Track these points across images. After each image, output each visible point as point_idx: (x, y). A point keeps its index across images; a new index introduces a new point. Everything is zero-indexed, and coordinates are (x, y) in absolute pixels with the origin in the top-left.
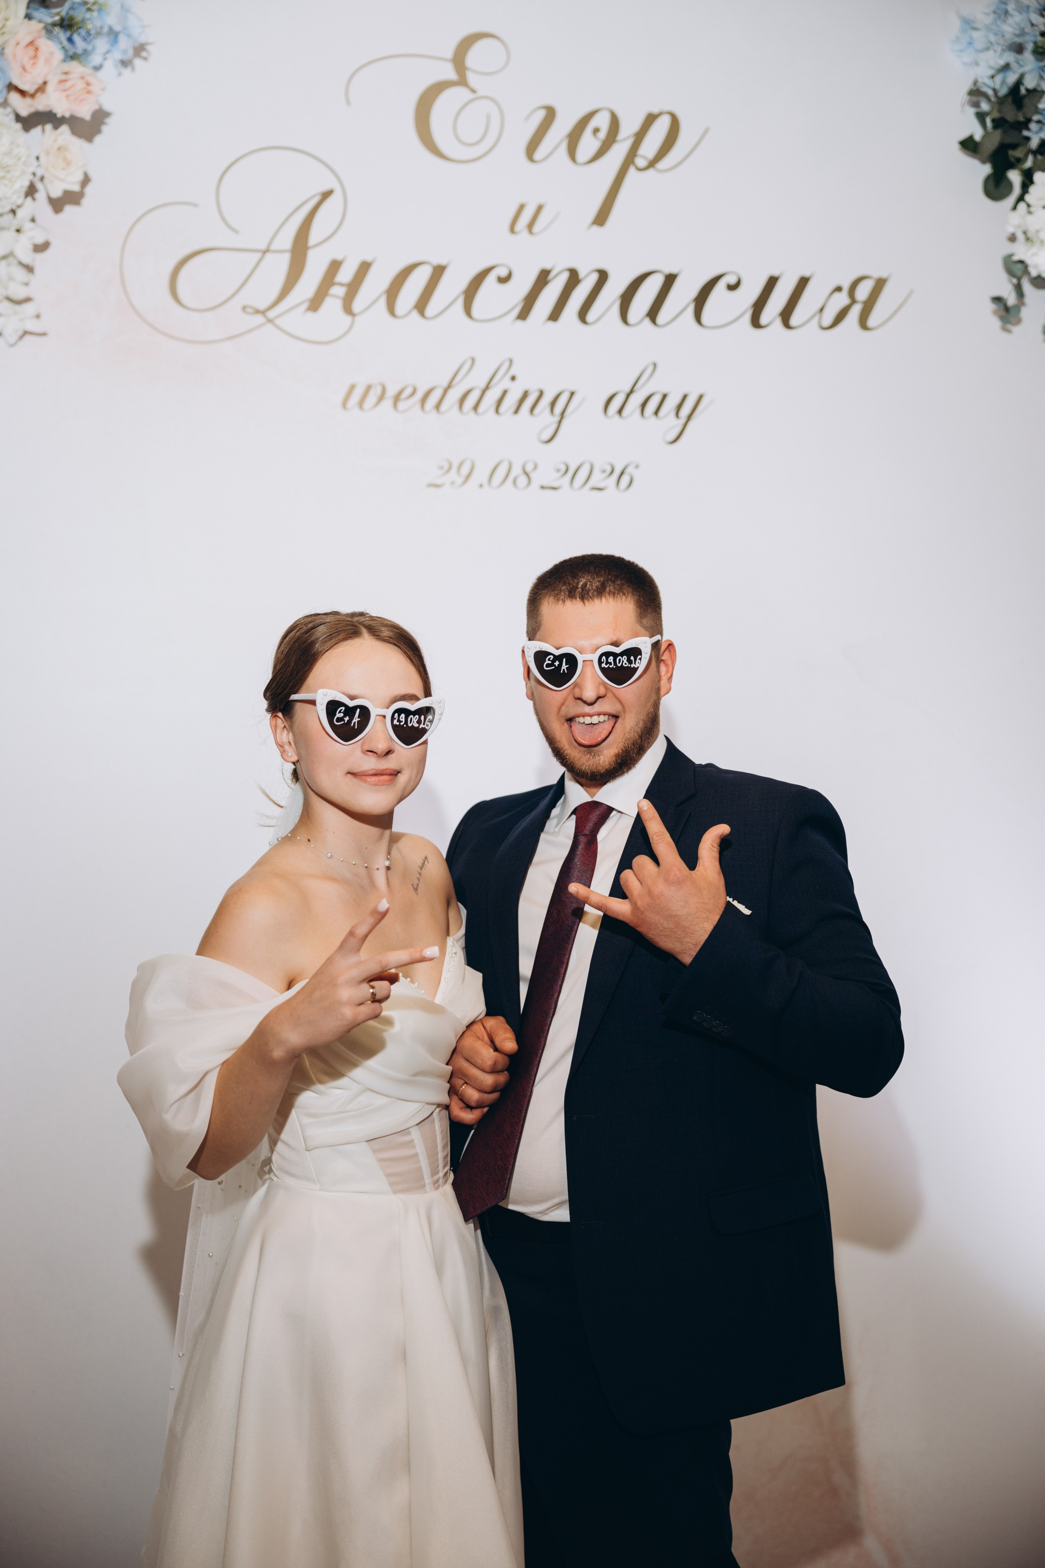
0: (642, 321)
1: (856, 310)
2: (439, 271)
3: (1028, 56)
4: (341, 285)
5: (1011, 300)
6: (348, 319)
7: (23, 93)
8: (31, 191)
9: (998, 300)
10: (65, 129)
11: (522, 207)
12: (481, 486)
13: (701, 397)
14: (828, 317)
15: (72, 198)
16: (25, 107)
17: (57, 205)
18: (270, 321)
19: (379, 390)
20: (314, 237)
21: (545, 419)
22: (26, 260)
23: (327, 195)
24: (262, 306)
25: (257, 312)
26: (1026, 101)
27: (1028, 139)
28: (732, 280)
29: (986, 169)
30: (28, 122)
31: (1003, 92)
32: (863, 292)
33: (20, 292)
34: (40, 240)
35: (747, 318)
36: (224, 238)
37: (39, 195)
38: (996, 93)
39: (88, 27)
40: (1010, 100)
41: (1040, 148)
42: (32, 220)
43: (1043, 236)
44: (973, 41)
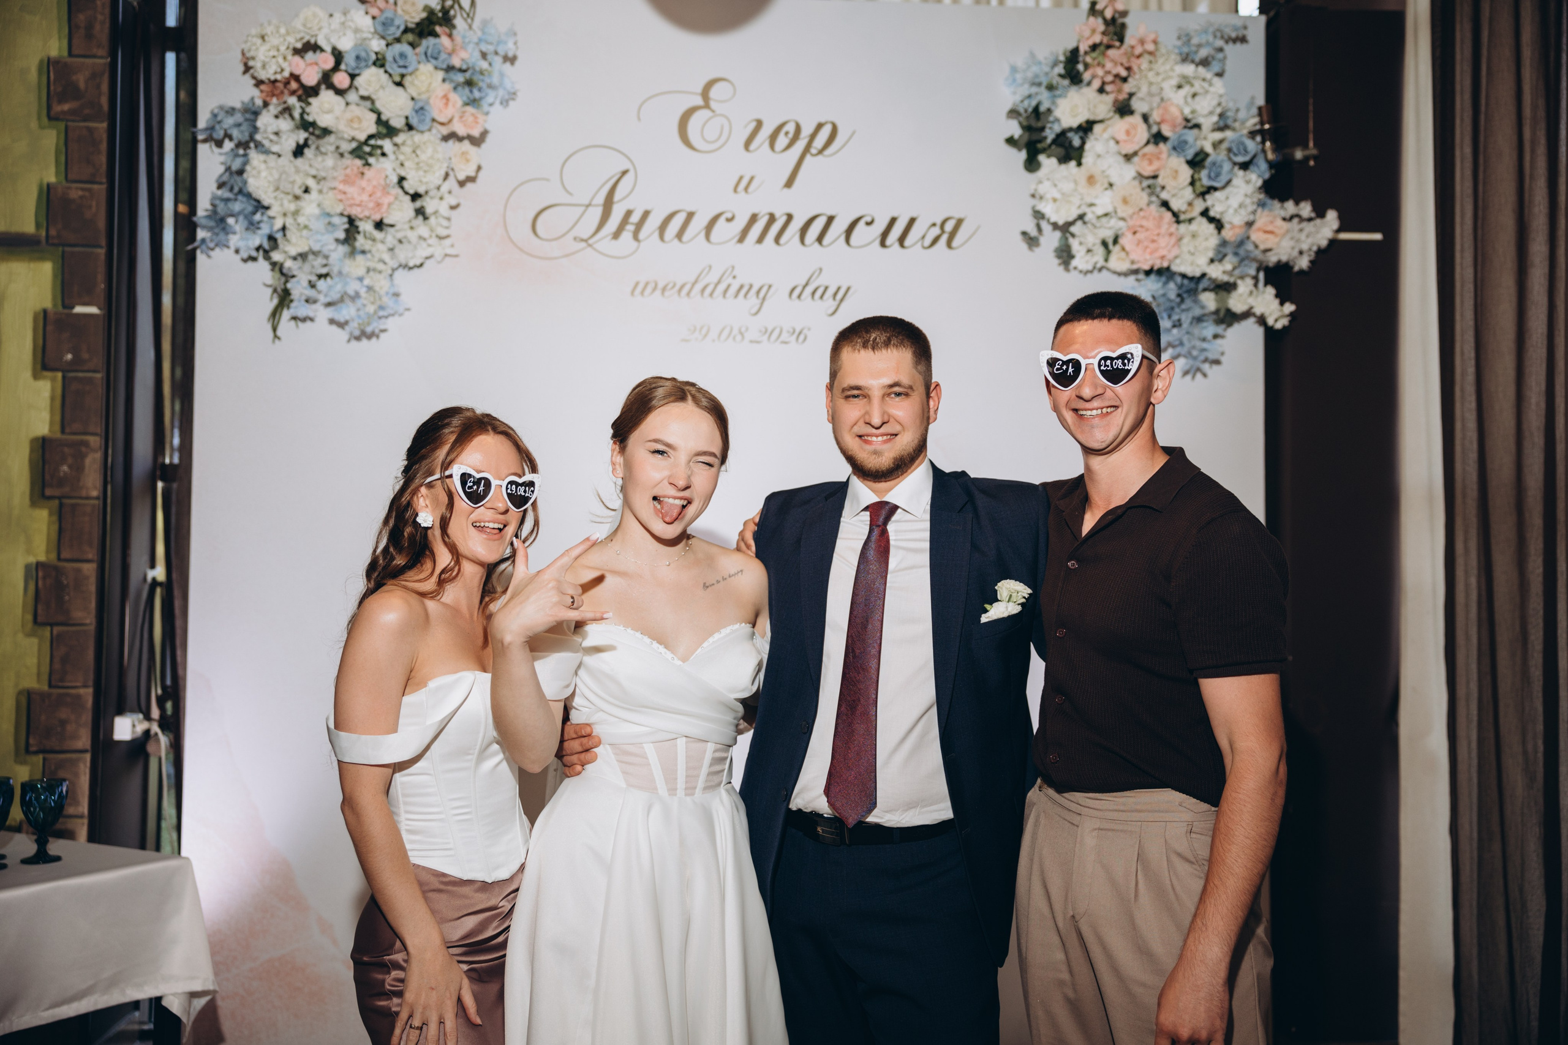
0: (812, 244)
1: (945, 237)
2: (690, 215)
3: (1043, 89)
4: (632, 224)
5: (1033, 232)
6: (635, 244)
7: (442, 124)
8: (446, 176)
9: (1024, 233)
10: (466, 142)
11: (741, 178)
12: (714, 341)
13: (848, 289)
14: (928, 241)
15: (471, 179)
16: (445, 131)
17: (462, 184)
18: (590, 245)
19: (653, 285)
20: (618, 196)
21: (753, 301)
22: (446, 215)
23: (625, 173)
24: (585, 237)
25: (582, 240)
26: (1042, 117)
27: (1045, 138)
28: (868, 219)
29: (1023, 155)
30: (446, 138)
31: (1030, 110)
32: (949, 227)
33: (443, 232)
34: (454, 203)
35: (878, 242)
36: (565, 198)
37: (451, 179)
38: (1026, 111)
39: (481, 84)
40: (1033, 115)
41: (1054, 142)
42: (450, 192)
43: (1048, 196)
44: (1014, 80)
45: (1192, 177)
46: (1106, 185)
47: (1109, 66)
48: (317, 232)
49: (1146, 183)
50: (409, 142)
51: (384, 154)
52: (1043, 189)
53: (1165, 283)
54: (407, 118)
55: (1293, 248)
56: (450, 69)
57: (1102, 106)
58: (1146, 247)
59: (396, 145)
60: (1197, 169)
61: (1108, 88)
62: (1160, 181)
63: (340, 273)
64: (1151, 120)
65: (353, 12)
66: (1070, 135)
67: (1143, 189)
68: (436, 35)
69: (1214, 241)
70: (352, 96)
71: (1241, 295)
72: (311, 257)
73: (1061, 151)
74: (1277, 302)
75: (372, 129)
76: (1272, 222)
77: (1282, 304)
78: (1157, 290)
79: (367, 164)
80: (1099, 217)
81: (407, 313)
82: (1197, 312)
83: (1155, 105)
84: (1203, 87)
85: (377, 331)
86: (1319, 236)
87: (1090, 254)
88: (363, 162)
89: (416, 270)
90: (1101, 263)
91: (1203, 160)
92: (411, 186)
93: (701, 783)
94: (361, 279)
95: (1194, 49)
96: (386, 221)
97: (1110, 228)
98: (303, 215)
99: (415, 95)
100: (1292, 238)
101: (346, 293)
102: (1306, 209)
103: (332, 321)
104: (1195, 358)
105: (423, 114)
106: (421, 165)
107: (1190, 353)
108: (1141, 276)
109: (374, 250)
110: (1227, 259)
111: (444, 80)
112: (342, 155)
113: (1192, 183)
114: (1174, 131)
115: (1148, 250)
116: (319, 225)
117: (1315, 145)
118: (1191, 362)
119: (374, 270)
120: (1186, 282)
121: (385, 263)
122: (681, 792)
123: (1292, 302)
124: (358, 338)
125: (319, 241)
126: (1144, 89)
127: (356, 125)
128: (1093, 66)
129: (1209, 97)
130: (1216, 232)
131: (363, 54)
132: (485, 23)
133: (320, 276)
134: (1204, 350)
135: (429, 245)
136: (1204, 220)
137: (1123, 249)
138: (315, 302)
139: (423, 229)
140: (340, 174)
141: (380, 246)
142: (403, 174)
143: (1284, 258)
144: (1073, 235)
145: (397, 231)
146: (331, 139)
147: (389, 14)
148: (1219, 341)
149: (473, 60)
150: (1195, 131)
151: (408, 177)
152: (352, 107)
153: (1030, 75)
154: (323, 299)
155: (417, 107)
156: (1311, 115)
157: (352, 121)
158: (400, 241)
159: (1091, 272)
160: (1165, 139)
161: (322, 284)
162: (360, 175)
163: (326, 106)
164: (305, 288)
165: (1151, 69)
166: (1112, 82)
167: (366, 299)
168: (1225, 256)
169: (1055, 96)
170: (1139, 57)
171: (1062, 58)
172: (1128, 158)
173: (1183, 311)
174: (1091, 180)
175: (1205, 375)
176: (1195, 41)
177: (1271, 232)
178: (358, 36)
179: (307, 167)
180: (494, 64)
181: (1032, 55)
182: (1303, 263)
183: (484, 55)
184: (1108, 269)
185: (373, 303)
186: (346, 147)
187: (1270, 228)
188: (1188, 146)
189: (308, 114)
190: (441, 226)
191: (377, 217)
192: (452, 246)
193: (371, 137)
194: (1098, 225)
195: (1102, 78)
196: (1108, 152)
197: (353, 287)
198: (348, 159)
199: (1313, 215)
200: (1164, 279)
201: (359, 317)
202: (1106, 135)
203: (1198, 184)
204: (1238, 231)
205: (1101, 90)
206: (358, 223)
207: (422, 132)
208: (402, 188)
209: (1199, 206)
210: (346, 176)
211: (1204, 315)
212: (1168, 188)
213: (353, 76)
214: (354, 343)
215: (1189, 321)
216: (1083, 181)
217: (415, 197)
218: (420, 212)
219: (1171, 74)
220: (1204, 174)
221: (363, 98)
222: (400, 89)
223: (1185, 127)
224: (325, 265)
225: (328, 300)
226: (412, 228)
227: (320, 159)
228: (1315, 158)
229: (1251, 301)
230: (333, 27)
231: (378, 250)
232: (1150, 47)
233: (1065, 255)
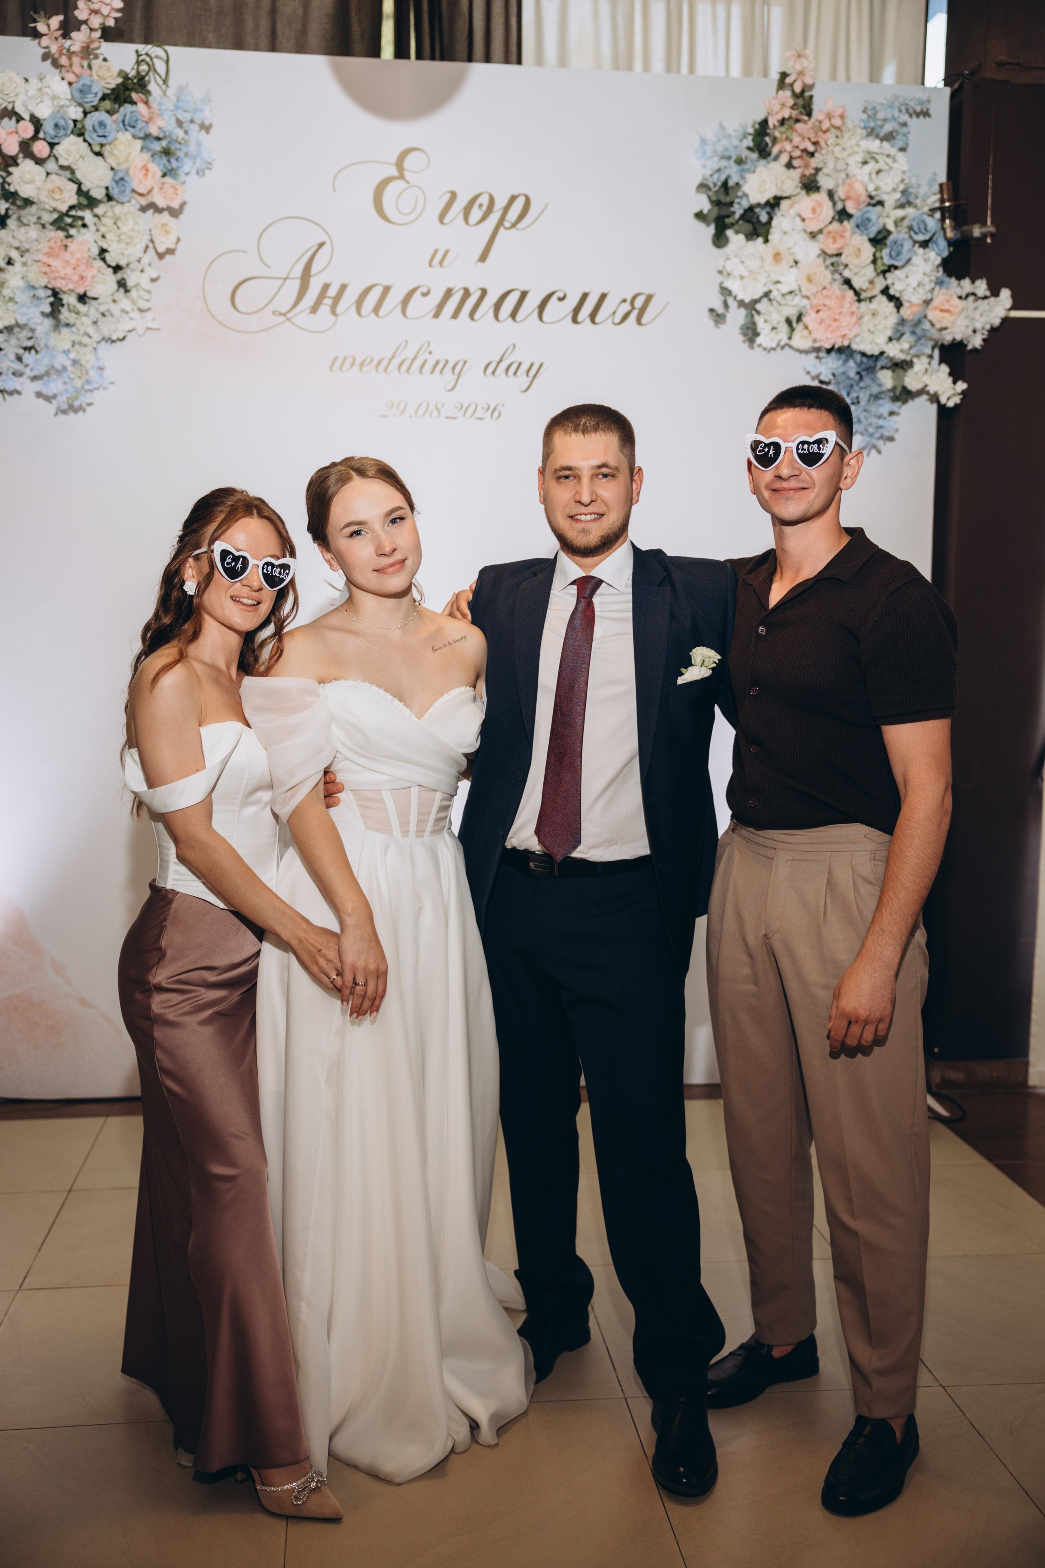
0: (507, 319)
1: (635, 313)
2: (387, 289)
3: (732, 162)
4: (330, 298)
5: (720, 310)
6: (333, 318)
7: (141, 195)
8: (147, 248)
9: (712, 310)
10: (166, 213)
11: (436, 251)
12: (411, 416)
13: (541, 365)
14: (618, 318)
15: (170, 251)
16: (144, 202)
17: (161, 256)
18: (288, 319)
19: (351, 360)
20: (314, 270)
21: (449, 377)
22: (147, 287)
23: (321, 245)
24: (284, 311)
25: (281, 314)
26: (731, 191)
27: (734, 213)
28: (561, 295)
29: (712, 230)
30: (143, 209)
31: (719, 184)
32: (639, 303)
33: (144, 305)
34: (154, 276)
35: (570, 318)
36: (262, 271)
37: (151, 250)
38: (715, 185)
39: (179, 154)
40: (722, 190)
41: (742, 217)
42: (150, 265)
43: (736, 273)
44: (704, 153)
45: (874, 255)
46: (792, 263)
47: (796, 140)
48: (23, 305)
49: (829, 261)
50: (110, 214)
51: (84, 226)
52: (729, 266)
53: (846, 361)
54: (107, 188)
55: (967, 327)
56: (147, 137)
57: (790, 182)
58: (829, 326)
59: (96, 216)
60: (879, 247)
61: (796, 163)
62: (843, 259)
63: (47, 347)
64: (836, 197)
65: (48, 77)
66: (757, 210)
67: (827, 267)
68: (134, 103)
69: (893, 319)
70: (51, 165)
71: (916, 373)
72: (16, 330)
73: (748, 227)
74: (951, 379)
75: (74, 200)
76: (948, 301)
77: (955, 382)
78: (837, 368)
79: (69, 236)
80: (783, 295)
81: (111, 386)
82: (875, 390)
83: (840, 181)
84: (887, 164)
85: (84, 405)
86: (993, 315)
87: (774, 331)
88: (65, 234)
89: (118, 343)
90: (785, 340)
91: (885, 238)
92: (111, 258)
93: (429, 827)
94: (66, 352)
95: (880, 123)
96: (89, 294)
97: (794, 306)
98: (8, 287)
99: (114, 165)
100: (966, 317)
101: (53, 367)
102: (981, 287)
103: (39, 395)
104: (871, 435)
105: (124, 185)
106: (122, 237)
107: (866, 430)
108: (822, 354)
109: (78, 323)
110: (904, 337)
111: (142, 148)
112: (44, 226)
113: (874, 262)
114: (857, 209)
115: (830, 329)
116: (23, 297)
117: (992, 222)
118: (867, 439)
119: (80, 343)
120: (865, 360)
121: (90, 337)
122: (412, 834)
123: (964, 381)
124: (64, 412)
125: (26, 314)
126: (831, 165)
127: (57, 196)
128: (782, 141)
129: (892, 173)
130: (895, 310)
131: (62, 122)
132: (181, 89)
133: (28, 349)
134: (881, 427)
135: (131, 319)
136: (884, 299)
137: (806, 327)
138: (21, 375)
139: (125, 303)
140: (44, 247)
141: (85, 320)
142: (105, 246)
143: (958, 338)
144: (758, 313)
145: (99, 304)
146: (33, 209)
147: (86, 81)
148: (894, 418)
149: (170, 128)
150: (879, 208)
151: (109, 249)
152: (53, 177)
153: (719, 148)
154: (28, 372)
155: (117, 178)
156: (990, 191)
157: (53, 191)
158: (103, 315)
159: (774, 349)
160: (849, 216)
161: (28, 357)
162: (64, 248)
163: (27, 176)
164: (12, 362)
165: (837, 144)
166: (800, 157)
167: (73, 372)
168: (903, 334)
169: (743, 170)
170: (825, 132)
171: (751, 131)
172: (813, 235)
173: (861, 388)
174: (777, 257)
175: (879, 452)
176: (881, 115)
177: (948, 311)
178: (55, 103)
179: (10, 239)
180: (190, 132)
181: (721, 126)
182: (976, 342)
183: (180, 123)
184: (790, 347)
185: (80, 377)
186: (48, 218)
187: (946, 307)
188: (871, 224)
189: (9, 184)
190: (142, 298)
191: (81, 291)
192: (154, 319)
193: (72, 208)
194: (783, 303)
195: (790, 153)
196: (793, 230)
197: (61, 361)
198: (51, 230)
199: (988, 293)
200: (844, 357)
201: (67, 391)
202: (793, 212)
203: (879, 262)
204: (915, 309)
205: (789, 166)
206: (62, 296)
207: (122, 203)
208: (104, 260)
209: (880, 284)
210: (51, 248)
211: (881, 393)
212: (850, 266)
213: (52, 145)
214: (61, 416)
215: (867, 398)
216: (769, 259)
217: (117, 269)
218: (122, 284)
219: (857, 149)
220: (885, 252)
221: (62, 167)
222: (100, 158)
223: (869, 204)
224: (30, 338)
225: (35, 373)
226: (114, 301)
227: (23, 230)
228: (992, 235)
229: (926, 379)
230: (30, 94)
231: (83, 324)
232: (837, 122)
233: (751, 333)
